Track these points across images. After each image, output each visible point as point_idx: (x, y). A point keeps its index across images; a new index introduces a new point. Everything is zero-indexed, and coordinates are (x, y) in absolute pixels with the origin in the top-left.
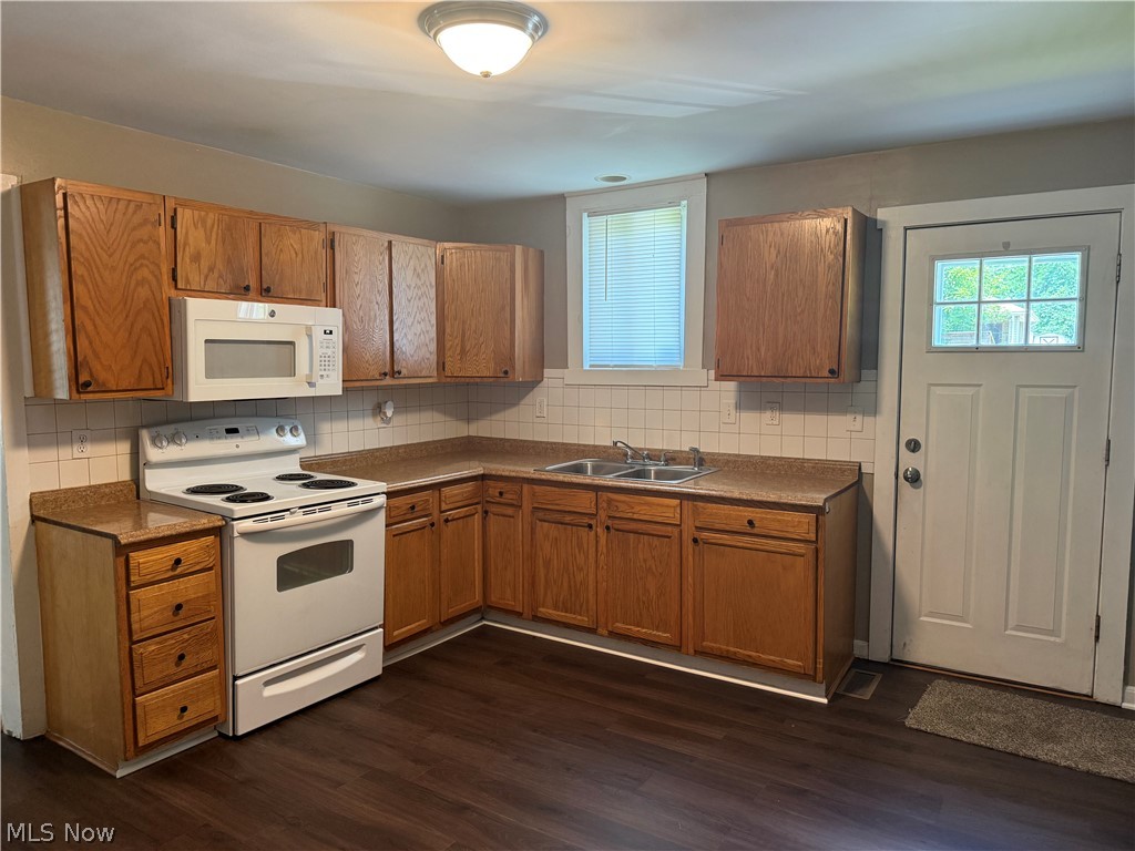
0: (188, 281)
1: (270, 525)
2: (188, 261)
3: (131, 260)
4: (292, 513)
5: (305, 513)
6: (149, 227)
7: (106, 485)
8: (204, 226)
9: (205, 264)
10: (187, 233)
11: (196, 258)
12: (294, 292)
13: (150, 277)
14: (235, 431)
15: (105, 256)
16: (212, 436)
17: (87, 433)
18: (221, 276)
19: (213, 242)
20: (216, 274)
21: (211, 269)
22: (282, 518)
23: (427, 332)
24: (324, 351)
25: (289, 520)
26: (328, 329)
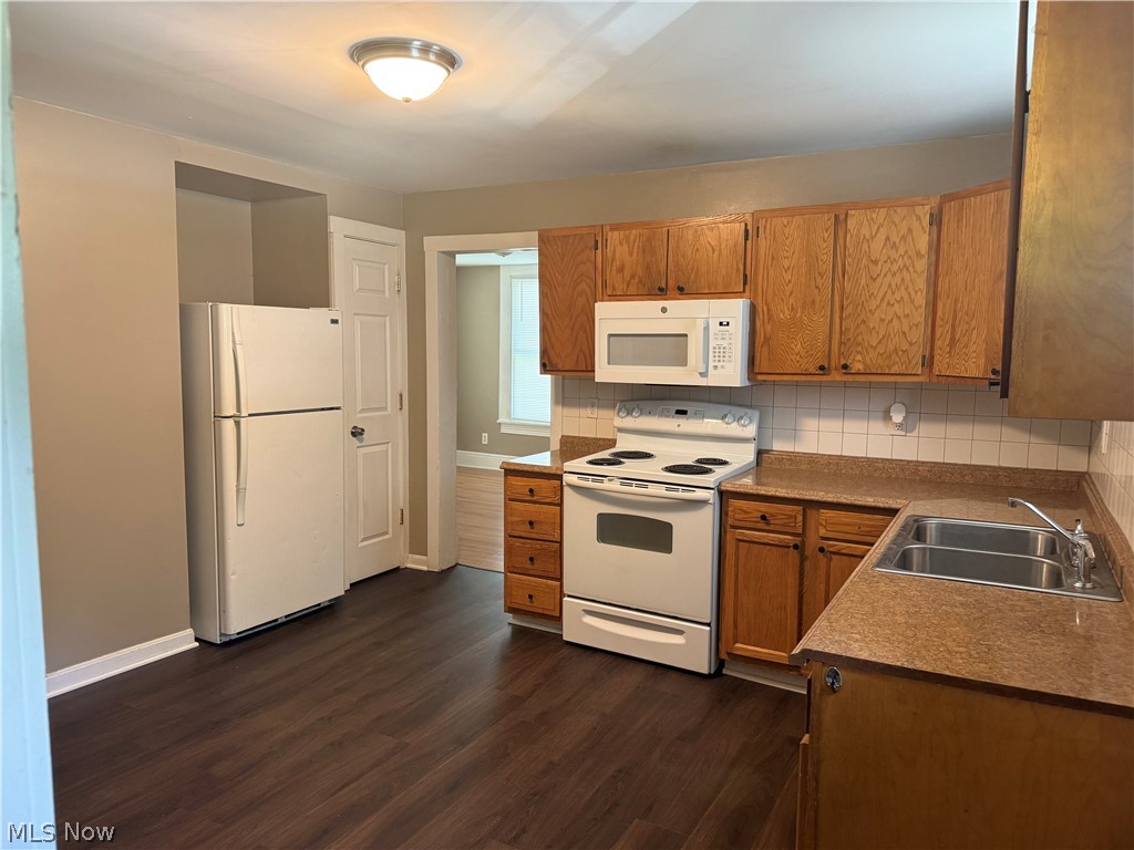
0: (614, 289)
1: (590, 484)
2: (614, 272)
3: (575, 277)
4: (610, 480)
5: (622, 484)
6: (588, 251)
7: (604, 439)
8: (628, 242)
9: (627, 273)
10: (614, 250)
11: (621, 269)
12: (709, 288)
13: (588, 289)
14: (683, 412)
15: (560, 278)
16: (664, 414)
17: (596, 401)
18: (640, 281)
19: (635, 253)
20: (636, 280)
21: (633, 277)
22: (602, 482)
23: (907, 316)
24: (720, 342)
25: (606, 485)
26: (725, 321)
